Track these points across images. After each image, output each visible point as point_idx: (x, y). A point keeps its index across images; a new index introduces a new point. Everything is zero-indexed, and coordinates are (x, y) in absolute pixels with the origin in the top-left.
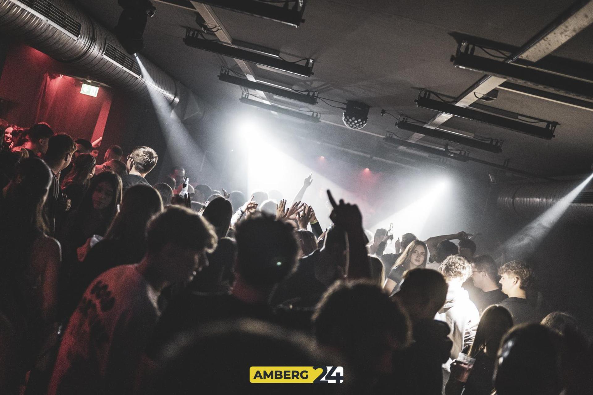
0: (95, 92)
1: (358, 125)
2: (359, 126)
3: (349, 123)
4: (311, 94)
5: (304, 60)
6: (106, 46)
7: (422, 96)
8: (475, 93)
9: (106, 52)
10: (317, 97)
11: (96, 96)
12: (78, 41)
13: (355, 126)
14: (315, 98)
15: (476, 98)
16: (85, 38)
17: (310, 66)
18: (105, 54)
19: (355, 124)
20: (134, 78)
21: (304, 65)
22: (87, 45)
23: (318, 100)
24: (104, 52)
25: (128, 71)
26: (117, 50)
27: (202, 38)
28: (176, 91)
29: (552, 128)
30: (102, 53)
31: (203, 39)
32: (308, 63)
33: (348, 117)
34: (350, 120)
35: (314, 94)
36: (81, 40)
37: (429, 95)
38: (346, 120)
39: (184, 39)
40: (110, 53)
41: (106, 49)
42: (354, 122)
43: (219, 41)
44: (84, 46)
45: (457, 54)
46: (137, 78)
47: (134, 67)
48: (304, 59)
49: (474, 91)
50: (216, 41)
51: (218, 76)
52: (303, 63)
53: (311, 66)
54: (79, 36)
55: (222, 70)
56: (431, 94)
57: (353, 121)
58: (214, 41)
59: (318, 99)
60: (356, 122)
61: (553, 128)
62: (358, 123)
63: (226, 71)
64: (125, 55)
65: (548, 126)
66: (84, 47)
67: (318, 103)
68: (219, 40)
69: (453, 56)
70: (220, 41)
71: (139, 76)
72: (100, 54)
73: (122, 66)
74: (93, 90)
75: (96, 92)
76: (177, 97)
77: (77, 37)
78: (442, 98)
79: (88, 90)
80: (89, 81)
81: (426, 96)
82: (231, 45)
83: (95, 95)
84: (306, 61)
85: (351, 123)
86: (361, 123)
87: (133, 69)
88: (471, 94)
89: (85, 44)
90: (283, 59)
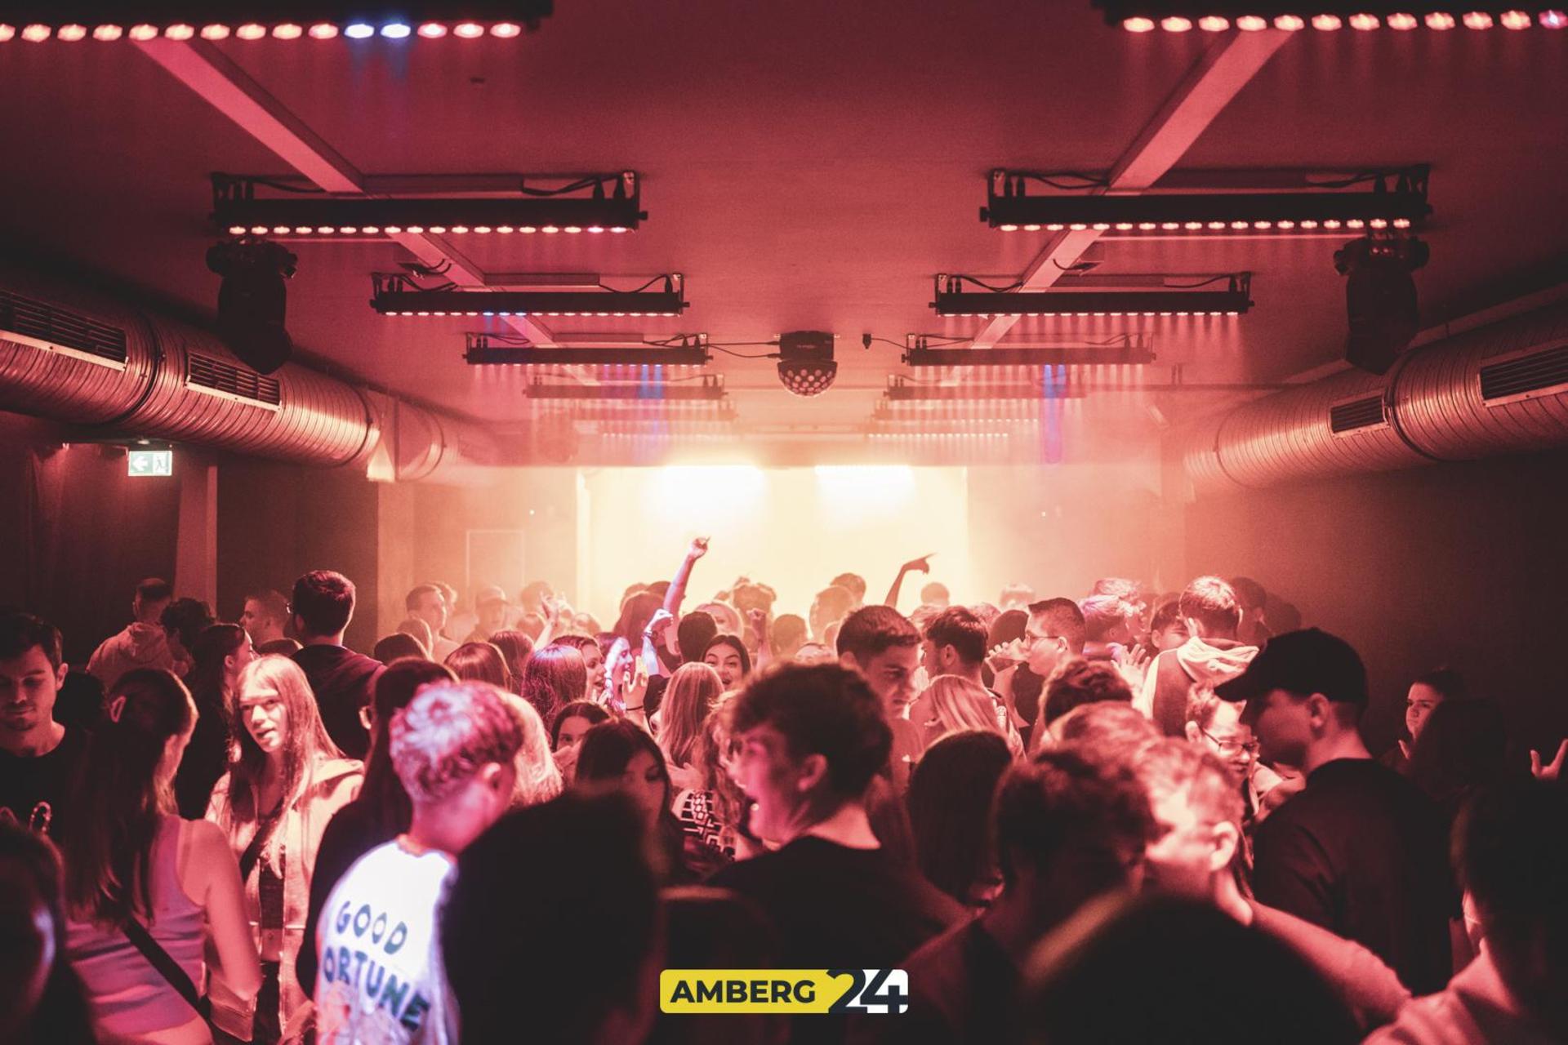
0: (163, 464)
1: (817, 384)
2: (820, 386)
3: (795, 385)
4: (691, 342)
5: (658, 281)
6: (190, 363)
7: (942, 292)
8: (1054, 261)
9: (192, 377)
10: (707, 345)
11: (170, 473)
12: (128, 370)
13: (812, 389)
14: (703, 348)
15: (1059, 269)
16: (140, 358)
17: (676, 289)
18: (191, 381)
19: (811, 384)
20: (266, 413)
21: (662, 290)
22: (148, 374)
23: (711, 351)
24: (189, 378)
25: (250, 404)
26: (213, 362)
27: (413, 289)
28: (368, 415)
29: (1243, 287)
30: (185, 380)
31: (417, 290)
32: (669, 285)
33: (790, 373)
34: (798, 378)
35: (697, 341)
36: (133, 367)
37: (958, 284)
38: (787, 379)
39: (371, 301)
40: (201, 374)
41: (189, 368)
42: (808, 381)
43: (453, 286)
44: (141, 378)
45: (990, 204)
46: (273, 413)
47: (261, 389)
48: (659, 278)
49: (1053, 256)
50: (447, 288)
51: (464, 356)
52: (659, 287)
53: (679, 289)
54: (127, 358)
55: (469, 340)
56: (962, 281)
57: (805, 379)
58: (443, 289)
59: (710, 349)
60: (811, 378)
61: (1245, 286)
62: (817, 379)
63: (479, 341)
64: (234, 368)
65: (1233, 284)
66: (143, 380)
67: (711, 358)
68: (453, 283)
69: (983, 210)
70: (457, 286)
71: (278, 404)
72: (180, 383)
73: (235, 396)
74: (159, 461)
75: (167, 465)
76: (372, 426)
77: (123, 362)
78: (986, 284)
79: (145, 463)
80: (144, 442)
81: (952, 290)
82: (483, 288)
83: (167, 471)
84: (664, 280)
85: (800, 385)
86: (823, 379)
87: (259, 393)
88: (1048, 265)
89: (143, 372)
90: (610, 290)
